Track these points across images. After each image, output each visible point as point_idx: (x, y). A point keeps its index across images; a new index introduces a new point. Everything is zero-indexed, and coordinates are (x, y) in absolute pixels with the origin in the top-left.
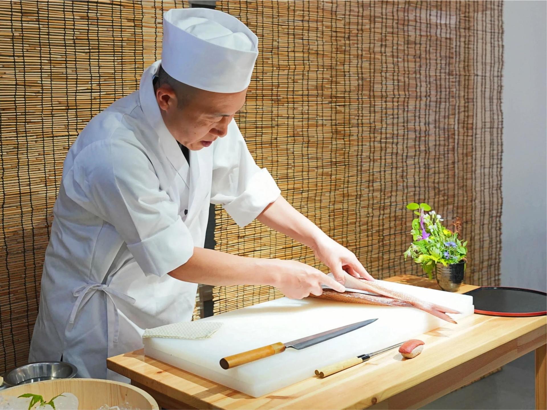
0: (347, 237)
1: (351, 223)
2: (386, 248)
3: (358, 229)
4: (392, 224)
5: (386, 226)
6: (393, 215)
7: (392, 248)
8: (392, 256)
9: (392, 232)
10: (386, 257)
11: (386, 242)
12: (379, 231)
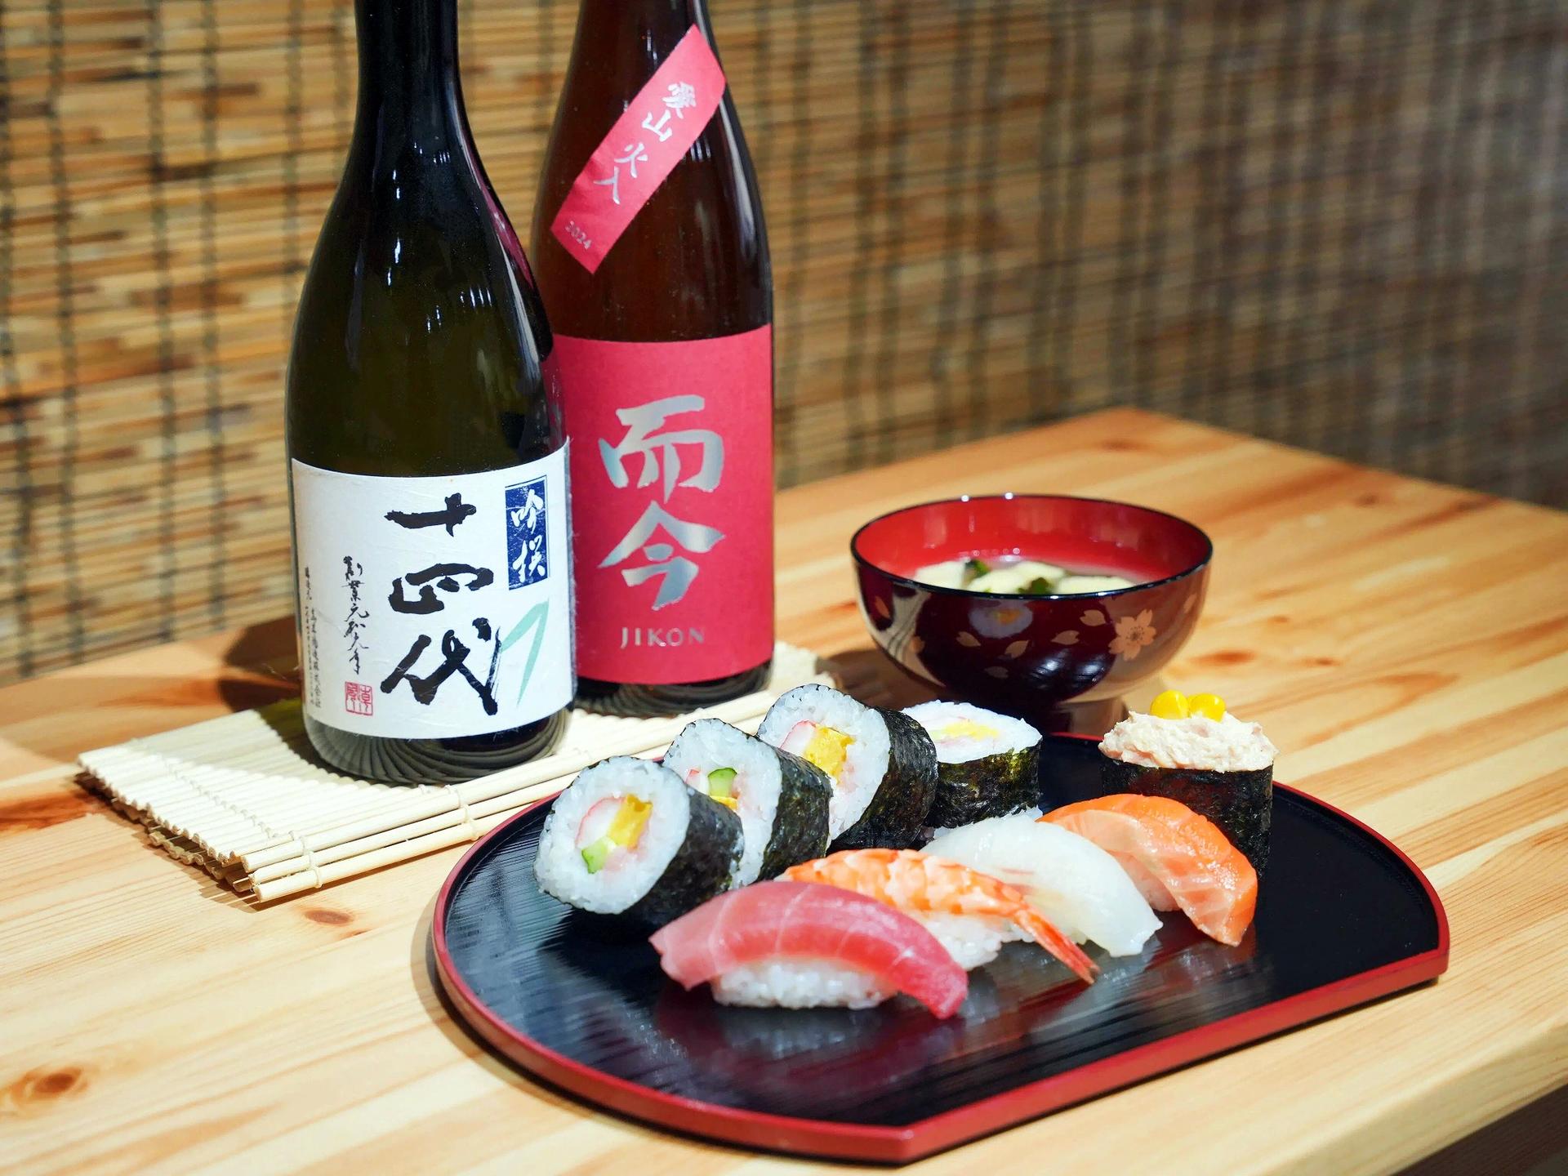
0: (985, 189)
1: (1019, 103)
2: (1252, 263)
3: (1065, 144)
4: (1301, 113)
5: (1262, 120)
6: (1308, 50)
7: (1291, 259)
8: (1288, 307)
9: (1299, 157)
10: (1247, 313)
11: (1254, 221)
12: (1204, 156)
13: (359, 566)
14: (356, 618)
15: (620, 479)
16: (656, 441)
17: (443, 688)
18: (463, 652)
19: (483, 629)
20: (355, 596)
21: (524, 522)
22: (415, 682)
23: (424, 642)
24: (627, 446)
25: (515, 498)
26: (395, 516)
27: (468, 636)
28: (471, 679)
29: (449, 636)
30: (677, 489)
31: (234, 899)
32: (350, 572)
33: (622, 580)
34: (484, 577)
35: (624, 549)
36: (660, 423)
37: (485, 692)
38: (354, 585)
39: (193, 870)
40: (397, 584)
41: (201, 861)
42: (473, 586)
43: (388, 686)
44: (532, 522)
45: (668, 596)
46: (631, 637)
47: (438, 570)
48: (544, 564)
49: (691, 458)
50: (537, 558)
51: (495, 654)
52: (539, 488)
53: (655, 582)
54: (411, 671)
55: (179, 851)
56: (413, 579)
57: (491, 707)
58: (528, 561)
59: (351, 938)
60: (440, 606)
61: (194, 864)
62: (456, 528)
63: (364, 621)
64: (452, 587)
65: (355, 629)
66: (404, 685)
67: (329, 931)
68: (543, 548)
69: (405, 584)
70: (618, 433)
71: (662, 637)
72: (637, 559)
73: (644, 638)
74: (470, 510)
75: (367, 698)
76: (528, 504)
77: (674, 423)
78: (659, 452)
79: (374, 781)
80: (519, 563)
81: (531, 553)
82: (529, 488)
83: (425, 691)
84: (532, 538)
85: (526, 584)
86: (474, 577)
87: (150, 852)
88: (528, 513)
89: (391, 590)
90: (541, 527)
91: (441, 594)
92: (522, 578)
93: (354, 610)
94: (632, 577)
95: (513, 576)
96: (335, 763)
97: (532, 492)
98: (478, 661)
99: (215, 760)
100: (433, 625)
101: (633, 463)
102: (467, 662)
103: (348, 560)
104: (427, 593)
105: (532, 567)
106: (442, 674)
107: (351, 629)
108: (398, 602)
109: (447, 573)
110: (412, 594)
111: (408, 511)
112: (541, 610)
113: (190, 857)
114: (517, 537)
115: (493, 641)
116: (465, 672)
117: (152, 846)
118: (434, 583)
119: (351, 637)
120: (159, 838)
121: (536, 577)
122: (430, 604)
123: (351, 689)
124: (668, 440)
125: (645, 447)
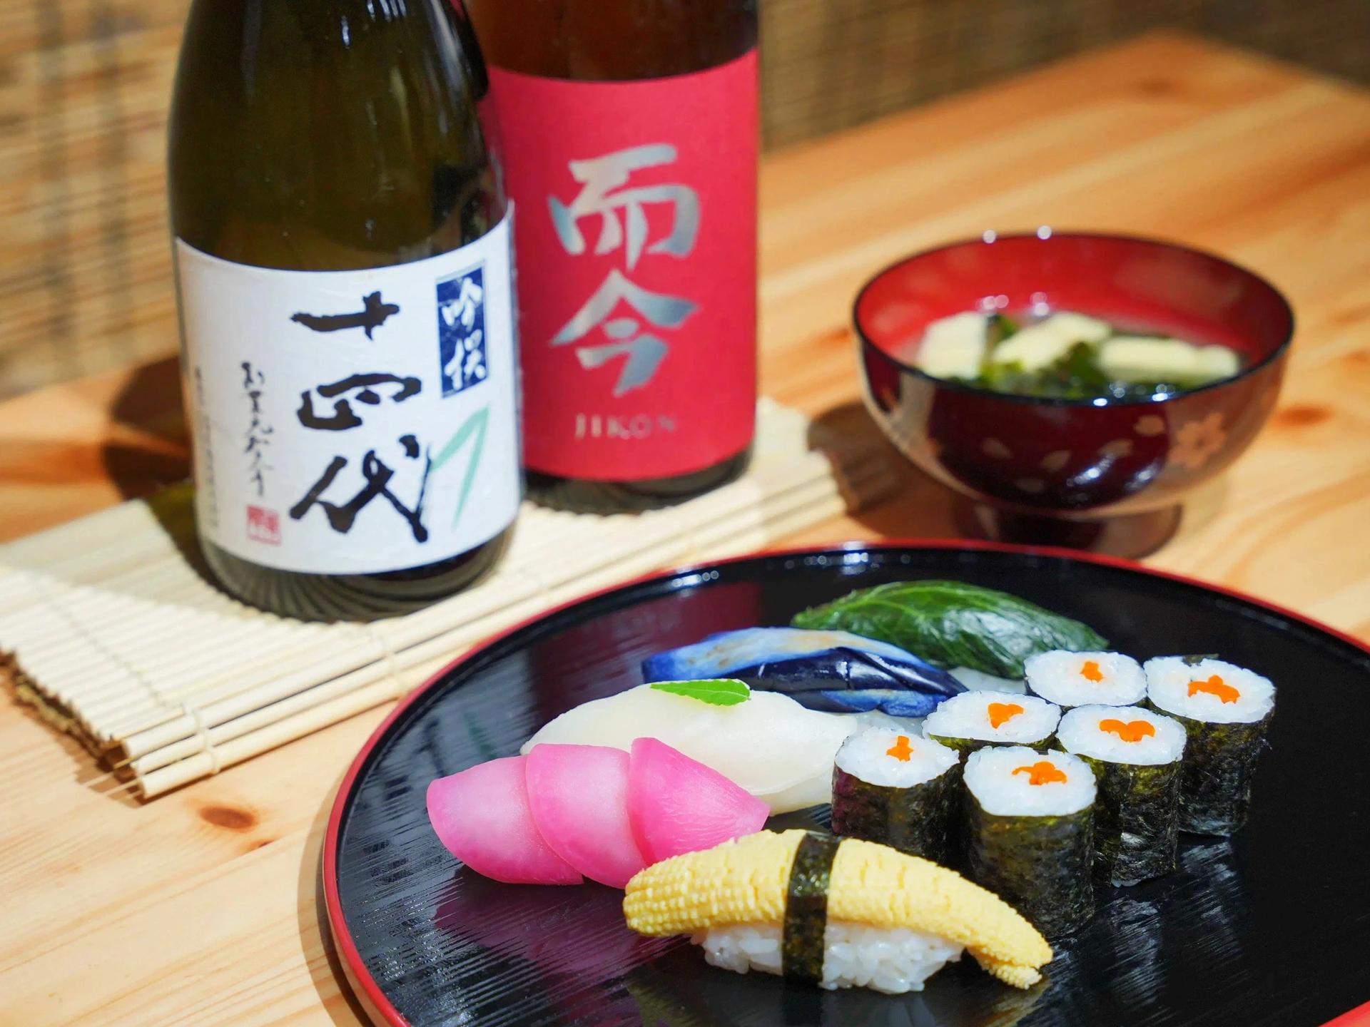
13: (260, 374)
14: (257, 433)
15: (574, 243)
16: (619, 200)
17: (363, 515)
18: (385, 473)
19: (411, 446)
20: (256, 407)
21: (458, 319)
22: (330, 510)
23: (339, 463)
24: (583, 205)
25: (447, 292)
26: (304, 319)
27: (393, 456)
28: (397, 504)
29: (370, 457)
30: (644, 257)
31: (115, 786)
32: (249, 380)
33: (576, 362)
34: (412, 387)
35: (579, 325)
36: (621, 178)
37: (414, 518)
38: (255, 395)
39: (67, 740)
40: (306, 396)
41: (77, 731)
42: (399, 397)
43: (298, 512)
44: (468, 319)
45: (632, 378)
46: (589, 426)
47: (356, 380)
48: (483, 363)
49: (660, 218)
50: (475, 357)
51: (426, 476)
52: (477, 276)
53: (617, 364)
54: (326, 496)
55: (51, 714)
56: (326, 391)
57: (421, 534)
58: (464, 363)
59: (255, 852)
60: (357, 422)
61: (68, 733)
62: (376, 331)
63: (267, 437)
64: (371, 399)
65: (258, 447)
66: (316, 513)
67: (231, 839)
68: (482, 346)
69: (316, 399)
70: (572, 190)
71: (626, 426)
72: (595, 337)
73: (604, 427)
74: (394, 309)
75: (272, 524)
76: (463, 296)
77: (639, 178)
78: (621, 213)
79: (284, 615)
80: (453, 367)
81: (467, 353)
82: (464, 277)
83: (342, 518)
84: (468, 335)
85: (463, 389)
86: (398, 388)
87: (17, 712)
88: (461, 310)
89: (299, 403)
90: (479, 322)
91: (359, 408)
92: (457, 383)
93: (255, 423)
94: (589, 358)
95: (447, 383)
96: (236, 588)
97: (468, 282)
98: (404, 484)
99: (94, 579)
100: (350, 444)
101: (591, 226)
102: (392, 485)
103: (246, 366)
104: (343, 407)
105: (469, 370)
106: (362, 500)
107: (250, 447)
108: (307, 416)
109: (366, 383)
110: (324, 408)
111: (317, 312)
112: (480, 418)
113: (64, 723)
114: (450, 337)
115: (421, 462)
116: (389, 496)
117: (19, 702)
118: (350, 395)
119: (251, 456)
120: (25, 693)
121: (474, 380)
122: (345, 420)
123: (255, 514)
124: (633, 199)
125: (606, 207)
